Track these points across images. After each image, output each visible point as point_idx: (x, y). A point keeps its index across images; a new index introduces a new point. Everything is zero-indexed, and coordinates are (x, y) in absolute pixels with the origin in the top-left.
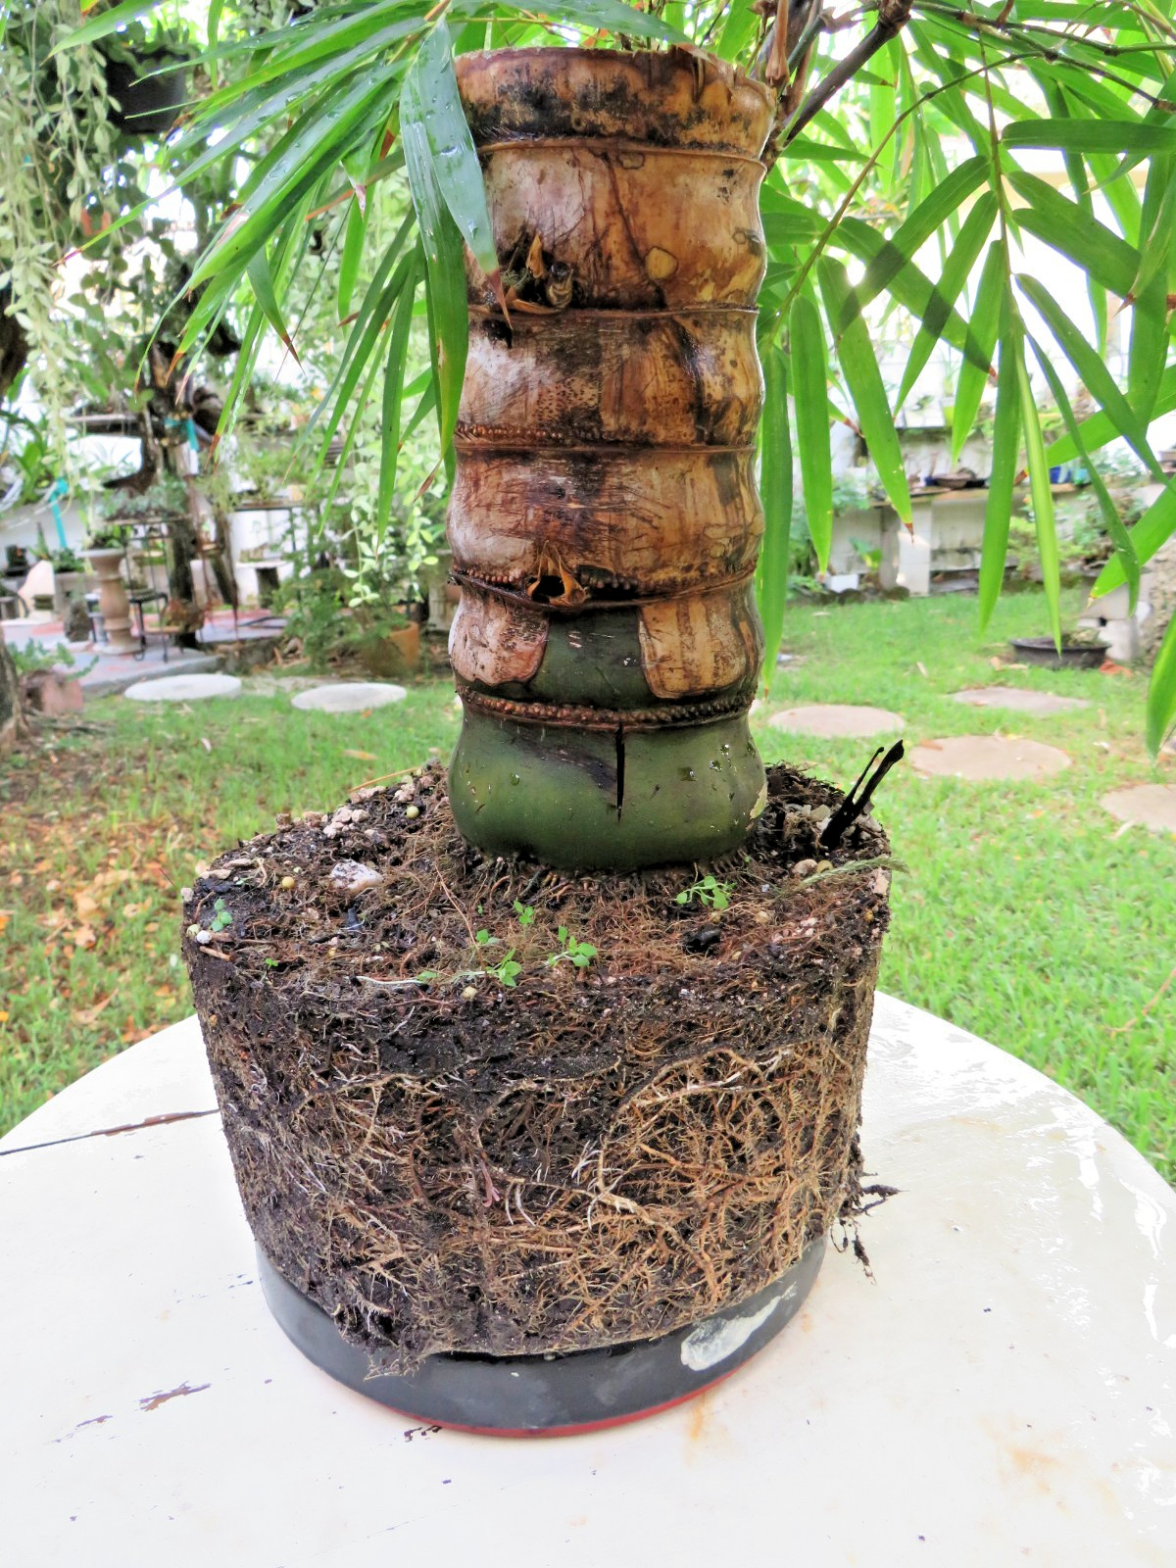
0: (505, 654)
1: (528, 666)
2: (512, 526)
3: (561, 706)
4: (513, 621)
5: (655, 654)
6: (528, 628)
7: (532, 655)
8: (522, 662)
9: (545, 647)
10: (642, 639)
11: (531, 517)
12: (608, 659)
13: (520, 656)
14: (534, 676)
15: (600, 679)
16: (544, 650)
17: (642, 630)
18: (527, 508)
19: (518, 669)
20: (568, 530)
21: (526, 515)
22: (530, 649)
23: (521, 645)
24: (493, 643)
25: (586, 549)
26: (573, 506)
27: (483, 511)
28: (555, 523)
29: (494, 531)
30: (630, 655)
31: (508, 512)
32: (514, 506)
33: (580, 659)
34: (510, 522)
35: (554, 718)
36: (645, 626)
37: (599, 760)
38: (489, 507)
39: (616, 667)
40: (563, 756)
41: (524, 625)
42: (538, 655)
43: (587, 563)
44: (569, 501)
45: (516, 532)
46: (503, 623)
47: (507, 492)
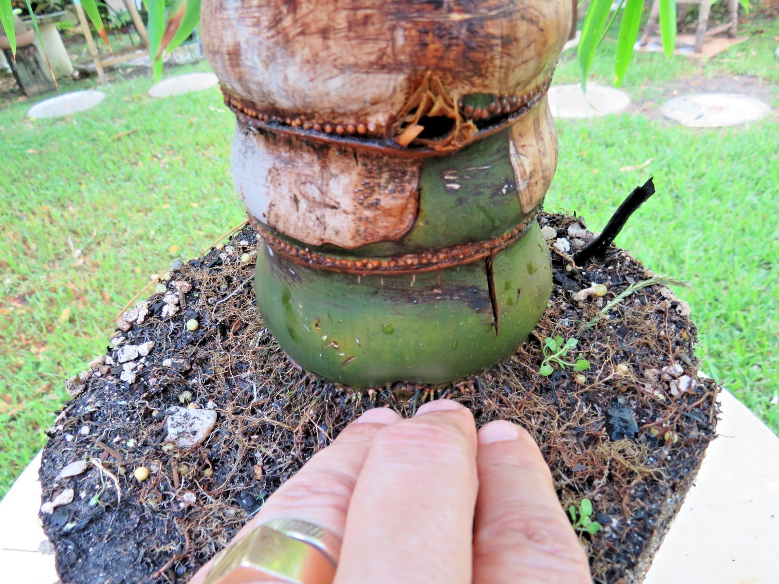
0: (368, 213)
1: (401, 221)
2: (373, 58)
3: (436, 252)
4: (370, 173)
5: (525, 173)
6: (392, 178)
7: (404, 208)
8: (393, 219)
9: (418, 197)
10: (513, 159)
11: (400, 41)
12: (488, 192)
13: (387, 213)
14: (409, 232)
15: (482, 216)
16: (418, 200)
17: (512, 150)
18: (393, 28)
19: (384, 227)
20: (452, 54)
21: (393, 40)
22: (400, 202)
23: (387, 201)
24: (347, 203)
25: (475, 74)
26: (456, 17)
27: (317, 41)
28: (435, 46)
29: (343, 69)
30: (507, 181)
31: (363, 39)
32: (371, 29)
33: (461, 201)
34: (368, 52)
35: (429, 264)
36: (514, 145)
37: (473, 287)
38: (325, 33)
39: (497, 198)
40: (438, 294)
41: (386, 176)
42: (411, 207)
43: (474, 90)
44: (450, 10)
45: (380, 65)
46: (354, 176)
47: (355, 9)
